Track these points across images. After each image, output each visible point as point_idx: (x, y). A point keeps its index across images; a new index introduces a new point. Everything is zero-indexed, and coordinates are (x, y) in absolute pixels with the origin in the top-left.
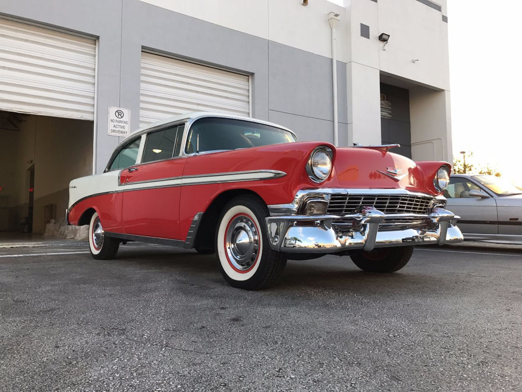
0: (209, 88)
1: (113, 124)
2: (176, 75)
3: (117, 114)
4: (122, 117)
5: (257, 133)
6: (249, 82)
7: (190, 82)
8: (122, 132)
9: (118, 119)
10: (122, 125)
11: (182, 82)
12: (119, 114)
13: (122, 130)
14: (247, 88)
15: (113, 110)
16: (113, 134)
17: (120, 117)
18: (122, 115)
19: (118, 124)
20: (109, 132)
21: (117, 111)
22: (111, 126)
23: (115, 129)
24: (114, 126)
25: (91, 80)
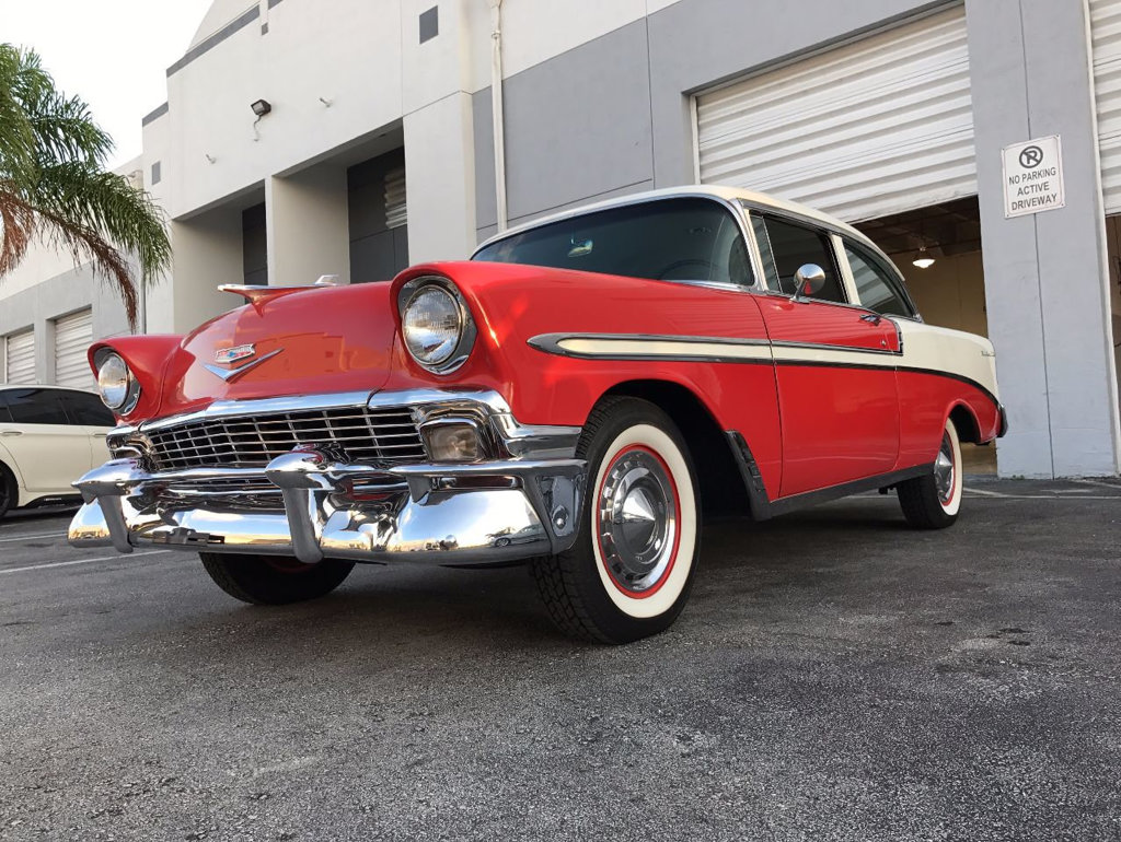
1: (1015, 187)
3: (1024, 158)
4: (1039, 162)
8: (1041, 200)
9: (1027, 171)
10: (1040, 181)
12: (1029, 158)
13: (1044, 193)
15: (1012, 154)
16: (1020, 212)
17: (1032, 162)
18: (1038, 158)
19: (1030, 182)
20: (1009, 212)
21: (1024, 152)
22: (1011, 194)
23: (1022, 198)
24: (1020, 192)
25: (966, 100)
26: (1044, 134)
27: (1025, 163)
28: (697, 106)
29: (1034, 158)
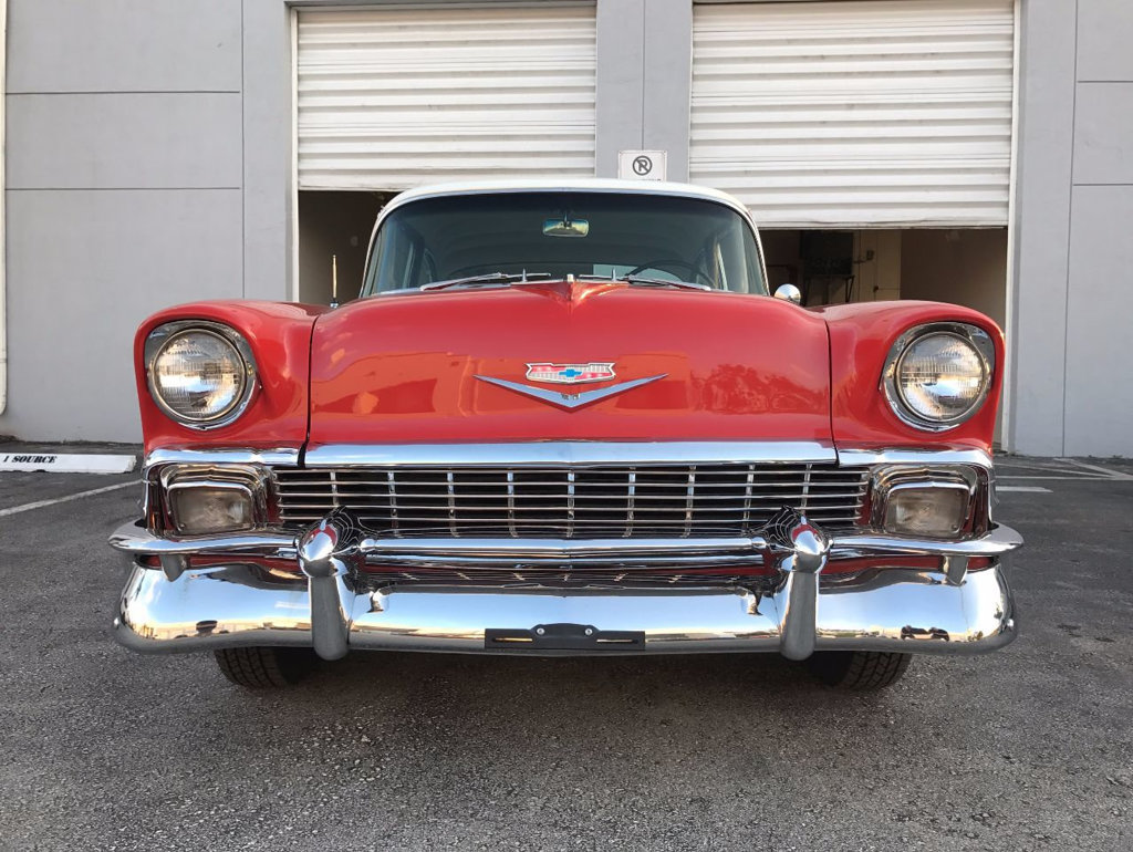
0: (884, 57)
2: (790, 42)
3: (637, 165)
4: (648, 171)
5: (579, 220)
6: (1013, 12)
7: (825, 54)
9: (639, 177)
11: (805, 58)
12: (641, 166)
14: (1007, 30)
15: (627, 159)
17: (643, 171)
18: (648, 167)
21: (636, 160)
25: (587, 97)
26: (655, 147)
27: (637, 170)
28: (298, 22)
29: (644, 167)
